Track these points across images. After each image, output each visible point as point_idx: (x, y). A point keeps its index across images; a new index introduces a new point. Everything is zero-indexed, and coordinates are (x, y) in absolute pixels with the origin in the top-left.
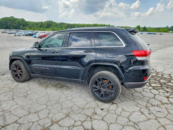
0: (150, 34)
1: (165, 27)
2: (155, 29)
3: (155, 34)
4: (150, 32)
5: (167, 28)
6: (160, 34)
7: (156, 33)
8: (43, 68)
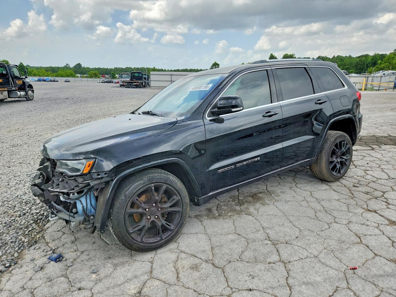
0: (44, 81)
1: (63, 66)
2: (47, 71)
3: (54, 81)
4: (42, 78)
5: (67, 67)
6: (65, 82)
7: (57, 79)
8: (245, 163)
